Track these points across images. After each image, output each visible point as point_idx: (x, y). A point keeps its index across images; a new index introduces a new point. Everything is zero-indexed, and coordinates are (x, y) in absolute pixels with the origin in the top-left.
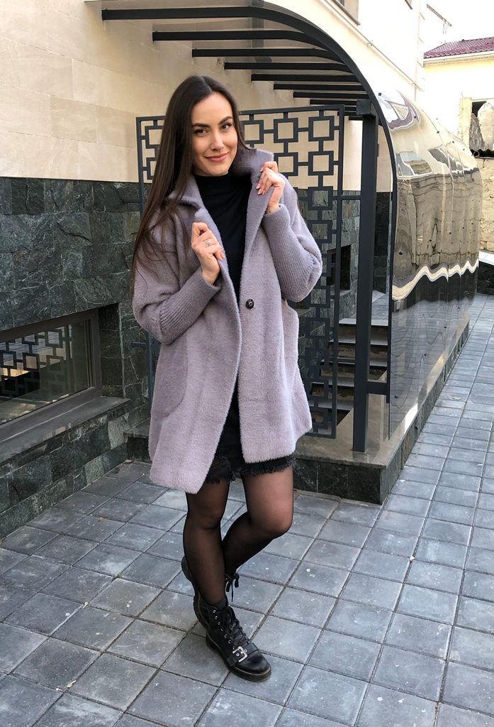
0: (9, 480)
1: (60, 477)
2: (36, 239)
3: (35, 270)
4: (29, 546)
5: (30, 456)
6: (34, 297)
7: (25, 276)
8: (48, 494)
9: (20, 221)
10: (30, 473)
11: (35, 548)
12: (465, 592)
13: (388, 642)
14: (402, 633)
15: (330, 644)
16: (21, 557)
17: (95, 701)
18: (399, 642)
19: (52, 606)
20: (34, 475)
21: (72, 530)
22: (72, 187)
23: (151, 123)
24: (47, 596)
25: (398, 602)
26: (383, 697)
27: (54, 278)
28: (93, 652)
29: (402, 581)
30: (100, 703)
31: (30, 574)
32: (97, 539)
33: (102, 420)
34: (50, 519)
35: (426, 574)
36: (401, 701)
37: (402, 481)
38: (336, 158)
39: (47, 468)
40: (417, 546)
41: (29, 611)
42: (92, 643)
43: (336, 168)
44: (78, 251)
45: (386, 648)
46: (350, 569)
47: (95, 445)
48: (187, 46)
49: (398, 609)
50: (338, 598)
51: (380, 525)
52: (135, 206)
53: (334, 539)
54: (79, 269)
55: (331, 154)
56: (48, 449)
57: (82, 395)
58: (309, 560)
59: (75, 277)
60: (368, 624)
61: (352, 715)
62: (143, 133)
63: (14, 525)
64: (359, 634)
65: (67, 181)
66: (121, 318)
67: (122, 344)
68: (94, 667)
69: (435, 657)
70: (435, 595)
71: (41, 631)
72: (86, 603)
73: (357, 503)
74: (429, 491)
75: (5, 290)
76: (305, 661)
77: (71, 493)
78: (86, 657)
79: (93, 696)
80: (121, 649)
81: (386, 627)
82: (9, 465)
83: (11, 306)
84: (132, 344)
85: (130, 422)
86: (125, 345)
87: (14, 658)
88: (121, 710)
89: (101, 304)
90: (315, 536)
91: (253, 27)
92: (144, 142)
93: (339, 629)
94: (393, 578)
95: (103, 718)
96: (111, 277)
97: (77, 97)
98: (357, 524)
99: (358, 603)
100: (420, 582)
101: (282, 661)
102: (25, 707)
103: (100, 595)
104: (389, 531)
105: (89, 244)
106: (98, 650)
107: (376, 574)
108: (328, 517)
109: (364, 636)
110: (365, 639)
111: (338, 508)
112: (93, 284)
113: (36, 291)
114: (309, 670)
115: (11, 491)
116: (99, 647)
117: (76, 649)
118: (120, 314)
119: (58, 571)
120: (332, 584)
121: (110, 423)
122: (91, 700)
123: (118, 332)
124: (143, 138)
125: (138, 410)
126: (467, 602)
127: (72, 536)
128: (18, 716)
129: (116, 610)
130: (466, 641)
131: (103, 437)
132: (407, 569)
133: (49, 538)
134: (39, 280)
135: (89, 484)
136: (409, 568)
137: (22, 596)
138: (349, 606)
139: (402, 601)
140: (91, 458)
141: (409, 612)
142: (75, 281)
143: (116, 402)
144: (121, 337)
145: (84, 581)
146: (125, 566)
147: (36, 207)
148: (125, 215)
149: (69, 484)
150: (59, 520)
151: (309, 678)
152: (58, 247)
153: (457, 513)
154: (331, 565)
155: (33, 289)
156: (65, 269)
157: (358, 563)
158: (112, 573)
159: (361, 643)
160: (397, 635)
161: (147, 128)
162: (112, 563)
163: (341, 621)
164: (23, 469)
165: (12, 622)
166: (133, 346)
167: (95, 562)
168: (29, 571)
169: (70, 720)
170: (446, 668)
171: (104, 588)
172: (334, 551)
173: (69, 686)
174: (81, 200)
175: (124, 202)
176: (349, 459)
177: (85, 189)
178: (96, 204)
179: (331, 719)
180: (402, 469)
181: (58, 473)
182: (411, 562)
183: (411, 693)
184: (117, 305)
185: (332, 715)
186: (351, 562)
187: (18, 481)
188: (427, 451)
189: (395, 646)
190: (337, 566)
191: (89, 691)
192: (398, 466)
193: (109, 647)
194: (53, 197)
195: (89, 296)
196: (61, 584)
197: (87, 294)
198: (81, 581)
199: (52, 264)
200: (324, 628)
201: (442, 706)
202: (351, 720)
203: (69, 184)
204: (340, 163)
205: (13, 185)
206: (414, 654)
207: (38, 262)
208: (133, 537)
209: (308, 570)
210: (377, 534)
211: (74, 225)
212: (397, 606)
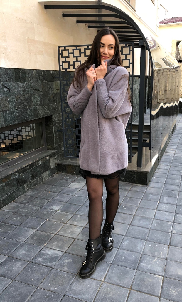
0: (17, 179)
1: (34, 178)
2: (23, 91)
3: (23, 103)
4: (25, 202)
5: (23, 170)
6: (23, 112)
7: (20, 105)
8: (30, 184)
9: (18, 84)
10: (23, 177)
11: (27, 202)
12: (177, 212)
13: (152, 228)
14: (156, 225)
15: (132, 229)
16: (23, 205)
17: (54, 249)
18: (155, 228)
19: (36, 220)
20: (25, 177)
21: (39, 196)
22: (35, 72)
23: (63, 48)
24: (34, 218)
25: (155, 216)
26: (151, 245)
27: (30, 106)
28: (52, 234)
29: (156, 209)
30: (56, 250)
31: (26, 211)
32: (49, 199)
33: (47, 158)
34: (31, 193)
35: (163, 207)
36: (157, 246)
37: (154, 177)
38: (131, 62)
39: (29, 175)
40: (160, 198)
41: (28, 222)
42: (51, 232)
43: (131, 65)
44: (38, 96)
45: (151, 230)
46: (138, 206)
47: (46, 167)
48: (75, 19)
49: (155, 218)
50: (134, 215)
51: (147, 192)
52: (57, 79)
53: (132, 197)
54: (39, 102)
55: (129, 60)
56: (30, 168)
57: (40, 149)
58: (124, 203)
59: (37, 105)
60: (145, 223)
61: (141, 250)
62: (60, 52)
63: (19, 195)
64: (142, 226)
65: (33, 70)
66: (53, 121)
67: (54, 131)
68: (53, 239)
69: (168, 232)
70: (167, 213)
71: (33, 229)
72: (48, 219)
73: (139, 185)
74: (164, 180)
75: (13, 110)
76: (124, 235)
77: (38, 184)
78: (50, 236)
79: (53, 248)
80: (61, 233)
81: (151, 224)
82: (16, 173)
83: (16, 116)
84: (57, 131)
85: (57, 159)
86: (55, 130)
87: (24, 237)
88: (64, 252)
89: (46, 115)
90: (125, 196)
91: (98, 12)
92: (61, 55)
93: (135, 225)
94: (153, 208)
95: (58, 254)
96: (50, 106)
97: (37, 38)
98: (139, 191)
99: (141, 216)
100: (162, 209)
101: (116, 235)
102: (31, 252)
103: (52, 217)
104: (150, 194)
105: (42, 93)
106: (54, 234)
107: (147, 207)
108: (129, 190)
109: (144, 226)
110: (144, 228)
111: (133, 187)
112: (43, 108)
113: (24, 110)
114: (126, 238)
115: (17, 183)
116: (54, 233)
117: (46, 234)
118: (53, 119)
119: (36, 209)
120: (132, 211)
121: (50, 159)
122: (53, 249)
123: (52, 126)
124: (60, 54)
125: (60, 154)
126: (178, 215)
127: (40, 198)
128: (28, 254)
129: (58, 221)
130: (178, 227)
131: (48, 164)
132: (157, 206)
133: (31, 199)
134: (25, 106)
135: (44, 181)
136: (158, 205)
137: (25, 218)
138: (138, 218)
139: (156, 215)
140: (44, 171)
141: (158, 219)
142: (37, 107)
143: (52, 152)
144: (54, 128)
145: (46, 213)
146: (60, 207)
147: (23, 80)
148: (54, 83)
149: (37, 181)
150: (34, 193)
151: (126, 240)
152: (31, 94)
153: (173, 187)
154: (131, 205)
155: (23, 110)
156: (34, 102)
157: (140, 204)
158: (56, 209)
159: (143, 229)
160: (155, 226)
161: (62, 50)
162: (55, 206)
163: (136, 222)
164: (21, 175)
165: (23, 226)
166: (58, 131)
167: (49, 206)
168: (26, 210)
169: (46, 255)
170: (171, 236)
171: (53, 214)
172: (132, 200)
173: (45, 245)
174: (39, 77)
175: (53, 78)
176: (136, 169)
177: (40, 73)
178: (44, 79)
179: (134, 252)
180: (154, 173)
181: (33, 177)
182: (158, 203)
183: (160, 243)
184: (52, 116)
185: (134, 251)
186: (138, 203)
187: (20, 179)
188: (163, 167)
189: (154, 230)
190: (133, 205)
191: (52, 246)
192: (153, 172)
193: (57, 233)
194: (29, 76)
195: (42, 112)
196: (38, 214)
197: (41, 112)
198: (45, 212)
199: (29, 100)
200: (130, 225)
201: (170, 247)
202: (141, 252)
203: (34, 71)
204: (133, 63)
205: (15, 71)
206: (161, 232)
207: (24, 100)
208: (62, 198)
209: (124, 207)
210: (146, 195)
211: (36, 86)
212: (154, 217)
